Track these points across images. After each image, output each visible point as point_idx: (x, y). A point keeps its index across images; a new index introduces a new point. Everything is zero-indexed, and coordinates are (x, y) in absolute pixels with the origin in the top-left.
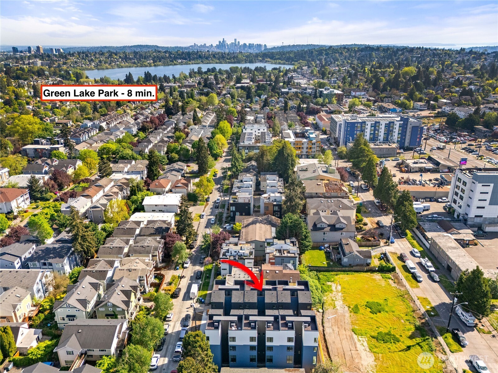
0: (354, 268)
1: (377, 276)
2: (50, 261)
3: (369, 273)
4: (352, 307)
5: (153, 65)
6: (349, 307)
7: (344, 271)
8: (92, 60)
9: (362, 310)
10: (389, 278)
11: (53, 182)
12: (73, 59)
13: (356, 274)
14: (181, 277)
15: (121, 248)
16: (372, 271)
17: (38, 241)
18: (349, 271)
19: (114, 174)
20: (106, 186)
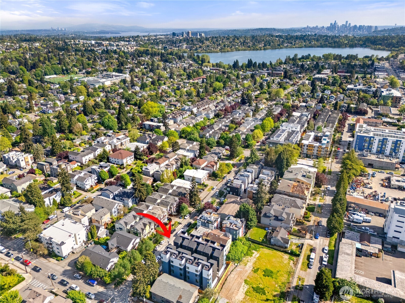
0: (275, 247)
1: (287, 256)
2: (124, 198)
3: (283, 253)
4: (255, 268)
5: (263, 48)
6: (254, 268)
7: (268, 247)
8: (219, 44)
9: (259, 272)
10: (292, 260)
11: (147, 150)
12: (207, 43)
13: (275, 251)
14: (180, 223)
15: (156, 200)
16: (286, 252)
17: (124, 186)
18: (271, 248)
19: (180, 150)
20: (171, 158)
